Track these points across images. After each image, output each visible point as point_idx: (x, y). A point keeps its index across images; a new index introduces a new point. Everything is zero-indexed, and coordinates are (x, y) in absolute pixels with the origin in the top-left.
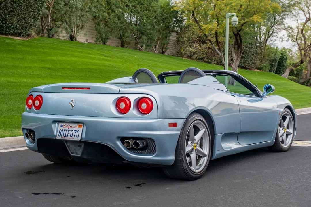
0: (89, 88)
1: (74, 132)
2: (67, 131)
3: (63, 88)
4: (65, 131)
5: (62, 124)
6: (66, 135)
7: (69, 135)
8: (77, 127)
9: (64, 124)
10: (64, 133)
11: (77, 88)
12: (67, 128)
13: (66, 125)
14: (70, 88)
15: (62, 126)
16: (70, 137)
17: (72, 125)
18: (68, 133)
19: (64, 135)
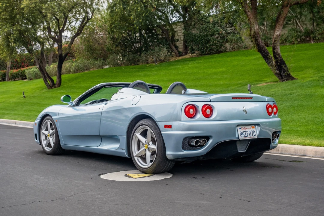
0: (252, 98)
1: (251, 132)
2: (246, 132)
3: (233, 98)
4: (244, 132)
5: (240, 127)
6: (247, 136)
7: (248, 135)
8: (251, 128)
9: (242, 127)
10: (244, 134)
11: (244, 98)
12: (245, 130)
13: (243, 127)
14: (239, 98)
15: (240, 129)
16: (250, 137)
17: (247, 127)
18: (247, 134)
19: (245, 136)
